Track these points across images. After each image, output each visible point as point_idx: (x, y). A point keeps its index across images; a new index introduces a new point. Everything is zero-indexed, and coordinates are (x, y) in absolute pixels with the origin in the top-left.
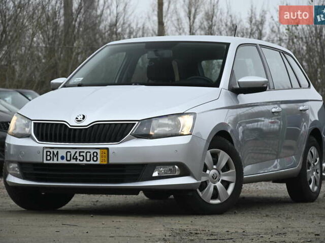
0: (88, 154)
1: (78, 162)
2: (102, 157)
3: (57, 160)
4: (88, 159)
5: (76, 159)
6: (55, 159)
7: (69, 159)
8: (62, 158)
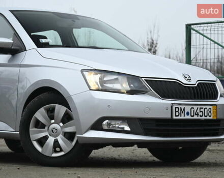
0: (206, 110)
1: (199, 118)
2: (214, 112)
3: (184, 116)
4: (206, 115)
5: (198, 115)
7: (192, 115)
8: (188, 114)
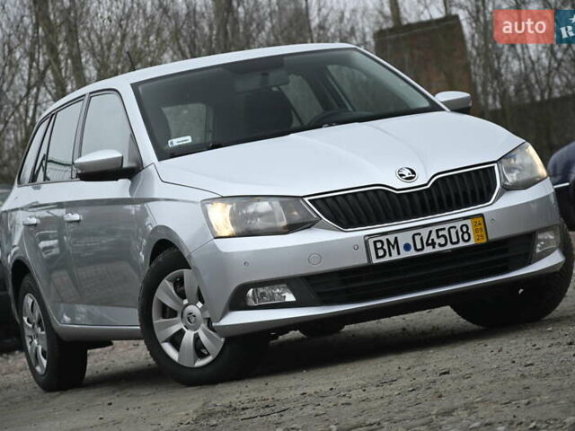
0: (453, 231)
1: (438, 249)
2: (476, 231)
3: (399, 254)
4: (455, 240)
5: (433, 244)
6: (394, 252)
7: (419, 246)
8: (407, 247)
